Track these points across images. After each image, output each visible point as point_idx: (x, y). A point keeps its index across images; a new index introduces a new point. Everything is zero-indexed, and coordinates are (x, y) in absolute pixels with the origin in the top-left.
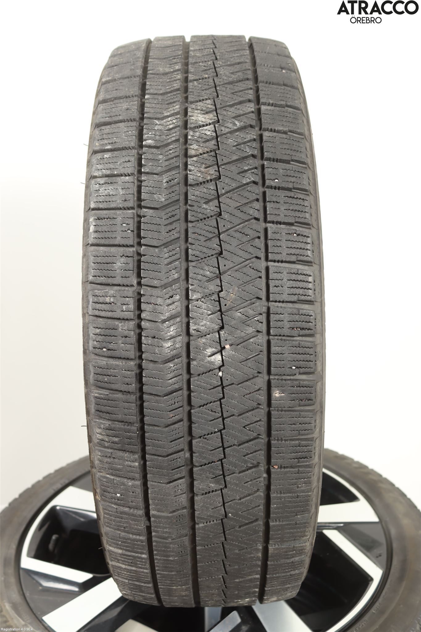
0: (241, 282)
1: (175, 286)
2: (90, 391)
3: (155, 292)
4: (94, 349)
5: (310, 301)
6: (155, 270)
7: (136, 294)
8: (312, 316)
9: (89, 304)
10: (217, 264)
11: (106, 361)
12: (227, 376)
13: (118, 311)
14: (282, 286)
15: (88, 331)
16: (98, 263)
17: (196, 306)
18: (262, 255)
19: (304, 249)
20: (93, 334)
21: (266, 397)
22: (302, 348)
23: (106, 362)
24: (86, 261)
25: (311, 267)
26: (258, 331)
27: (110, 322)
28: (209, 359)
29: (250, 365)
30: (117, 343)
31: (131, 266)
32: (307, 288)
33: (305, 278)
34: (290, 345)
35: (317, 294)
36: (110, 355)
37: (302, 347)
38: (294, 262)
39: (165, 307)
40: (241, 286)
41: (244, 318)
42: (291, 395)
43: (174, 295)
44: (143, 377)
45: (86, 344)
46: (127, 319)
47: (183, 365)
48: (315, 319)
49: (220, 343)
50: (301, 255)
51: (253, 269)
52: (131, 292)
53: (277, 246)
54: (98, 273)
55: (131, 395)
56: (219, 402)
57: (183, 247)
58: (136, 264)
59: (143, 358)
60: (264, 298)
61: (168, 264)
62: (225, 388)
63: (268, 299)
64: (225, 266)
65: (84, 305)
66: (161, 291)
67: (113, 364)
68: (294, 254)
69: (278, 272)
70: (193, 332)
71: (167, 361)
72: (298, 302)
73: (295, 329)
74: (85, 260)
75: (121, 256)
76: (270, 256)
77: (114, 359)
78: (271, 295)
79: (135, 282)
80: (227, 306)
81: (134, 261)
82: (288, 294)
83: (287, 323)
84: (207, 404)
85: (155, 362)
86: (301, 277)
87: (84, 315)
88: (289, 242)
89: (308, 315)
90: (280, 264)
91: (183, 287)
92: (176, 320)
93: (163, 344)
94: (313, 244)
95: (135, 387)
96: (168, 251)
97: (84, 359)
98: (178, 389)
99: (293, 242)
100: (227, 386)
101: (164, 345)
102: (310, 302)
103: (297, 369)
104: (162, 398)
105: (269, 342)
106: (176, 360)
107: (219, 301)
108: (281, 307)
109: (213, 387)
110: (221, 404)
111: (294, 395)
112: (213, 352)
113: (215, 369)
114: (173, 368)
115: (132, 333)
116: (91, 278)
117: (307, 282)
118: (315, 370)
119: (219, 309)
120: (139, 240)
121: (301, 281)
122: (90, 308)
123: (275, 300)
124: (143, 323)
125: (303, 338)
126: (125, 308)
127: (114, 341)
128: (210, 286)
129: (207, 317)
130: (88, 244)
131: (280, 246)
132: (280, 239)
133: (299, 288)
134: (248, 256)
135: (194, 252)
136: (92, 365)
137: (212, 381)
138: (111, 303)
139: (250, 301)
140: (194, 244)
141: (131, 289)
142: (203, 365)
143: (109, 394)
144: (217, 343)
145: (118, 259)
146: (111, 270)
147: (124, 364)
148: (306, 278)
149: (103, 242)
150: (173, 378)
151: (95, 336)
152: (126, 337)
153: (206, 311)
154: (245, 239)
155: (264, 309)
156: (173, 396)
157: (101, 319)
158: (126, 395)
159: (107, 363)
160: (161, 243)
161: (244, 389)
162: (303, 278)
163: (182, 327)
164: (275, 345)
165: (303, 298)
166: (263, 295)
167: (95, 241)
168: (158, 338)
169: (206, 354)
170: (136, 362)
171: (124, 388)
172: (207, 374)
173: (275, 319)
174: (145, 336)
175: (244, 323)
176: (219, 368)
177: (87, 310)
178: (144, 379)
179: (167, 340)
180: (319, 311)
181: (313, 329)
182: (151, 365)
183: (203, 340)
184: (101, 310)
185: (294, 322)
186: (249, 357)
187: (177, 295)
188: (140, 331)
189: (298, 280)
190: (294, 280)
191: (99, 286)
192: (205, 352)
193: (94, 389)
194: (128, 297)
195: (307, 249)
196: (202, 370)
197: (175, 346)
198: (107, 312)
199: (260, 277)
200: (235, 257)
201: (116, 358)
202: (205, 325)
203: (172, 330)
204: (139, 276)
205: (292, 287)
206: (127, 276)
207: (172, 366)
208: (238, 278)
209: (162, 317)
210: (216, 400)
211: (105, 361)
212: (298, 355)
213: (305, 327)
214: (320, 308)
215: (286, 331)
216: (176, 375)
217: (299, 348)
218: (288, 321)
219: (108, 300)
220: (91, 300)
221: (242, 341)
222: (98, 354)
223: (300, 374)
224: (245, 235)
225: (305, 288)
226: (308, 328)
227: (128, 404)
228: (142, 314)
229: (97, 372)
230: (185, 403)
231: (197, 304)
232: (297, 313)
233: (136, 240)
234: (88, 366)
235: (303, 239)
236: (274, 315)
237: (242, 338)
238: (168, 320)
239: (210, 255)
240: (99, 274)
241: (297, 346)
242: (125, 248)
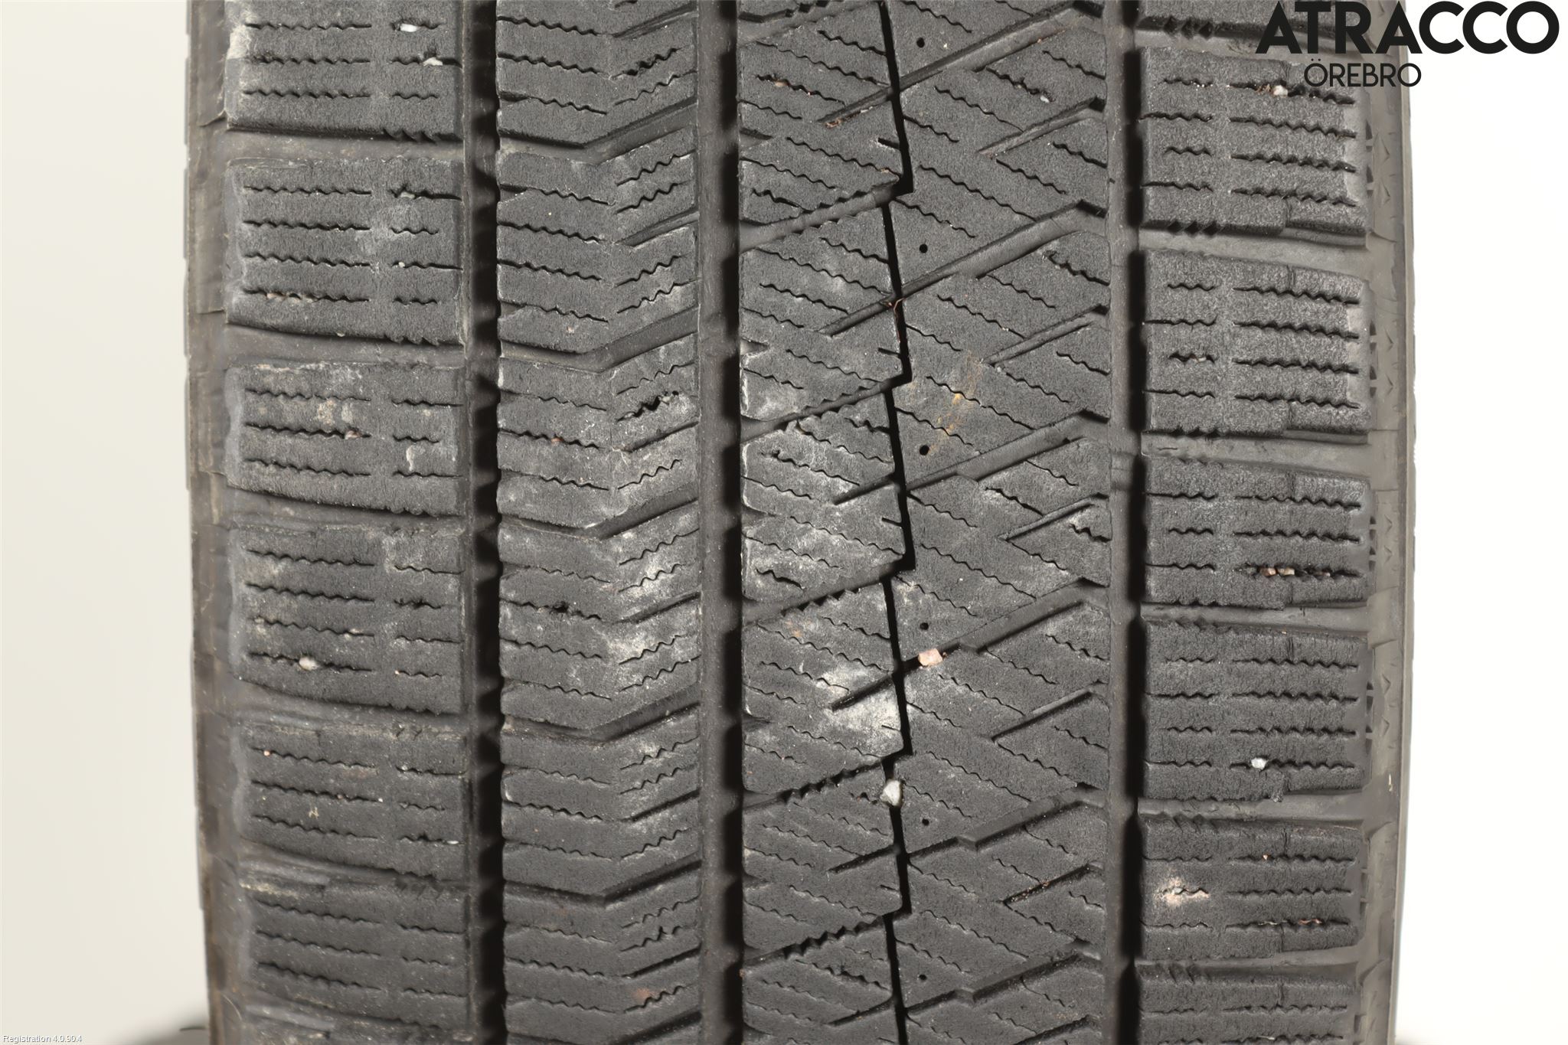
0: (1002, 334)
1: (668, 353)
2: (231, 866)
3: (569, 380)
4: (256, 663)
5: (1351, 431)
6: (570, 269)
7: (468, 383)
8: (1358, 506)
9: (225, 429)
10: (884, 242)
11: (316, 720)
12: (926, 806)
13: (381, 472)
14: (1209, 358)
15: (225, 567)
16: (274, 225)
17: (775, 455)
18: (1112, 195)
19: (1323, 164)
20: (250, 585)
21: (1117, 907)
22: (1304, 667)
23: (315, 726)
24: (209, 208)
25: (1357, 257)
26: (1084, 583)
27: (336, 525)
28: (835, 718)
29: (1039, 750)
30: (371, 635)
31: (444, 244)
32: (1336, 363)
33: (1327, 313)
34: (1245, 652)
35: (1381, 394)
36: (335, 692)
37: (1304, 661)
38: (1270, 234)
39: (619, 457)
40: (1002, 355)
41: (1014, 514)
42: (1240, 897)
43: (666, 394)
44: (505, 808)
45: (212, 631)
46: (425, 515)
47: (704, 744)
48: (1373, 521)
49: (894, 639)
50: (1309, 196)
51: (1066, 266)
52: (444, 377)
53: (1189, 150)
54: (273, 272)
55: (440, 890)
56: (880, 933)
57: (712, 149)
58: (468, 232)
59: (504, 709)
60: (1117, 412)
61: (633, 240)
62: (914, 861)
63: (1137, 419)
64: (924, 249)
65: (201, 433)
66: (600, 372)
67: (350, 737)
68: (1274, 193)
69: (1191, 282)
70: (760, 583)
71: (627, 726)
72: (1286, 433)
73: (1272, 572)
74: (201, 200)
75: (392, 192)
76: (1155, 203)
77: (357, 709)
78: (1154, 402)
79: (464, 323)
80: (931, 453)
81: (458, 218)
82: (1238, 397)
83: (1230, 543)
84: (820, 942)
85: (562, 731)
86: (1306, 311)
87: (198, 483)
88: (1252, 127)
89: (1338, 502)
90: (1199, 242)
91: (709, 355)
92: (677, 521)
93: (604, 643)
94: (1369, 135)
95: (461, 852)
96: (634, 168)
97: (200, 701)
98: (679, 865)
99: (1270, 130)
100: (924, 852)
101: (611, 645)
102: (1350, 436)
103: (1274, 773)
104: (595, 910)
105: (1137, 638)
106: (671, 723)
107: (893, 431)
108: (1203, 461)
109: (852, 857)
110: (891, 941)
111: (1254, 898)
112: (855, 683)
113: (864, 768)
114: (658, 763)
115: (451, 584)
116: (236, 299)
117: (1336, 332)
118: (1365, 774)
119: (889, 468)
120: (483, 108)
121: (1305, 328)
122: (233, 450)
123: (1174, 427)
124: (505, 537)
125: (1309, 612)
126: (416, 460)
127: (358, 625)
128: (845, 351)
129: (828, 512)
130: (222, 119)
131: (1206, 152)
132: (1204, 112)
133: (1296, 363)
134: (1037, 201)
135: (769, 179)
136: (244, 739)
137: (850, 827)
138: (342, 429)
139: (1047, 430)
140: (767, 138)
141: (445, 363)
142: (806, 746)
143: (331, 884)
144: (883, 642)
145: (377, 206)
146: (343, 262)
147: (406, 736)
148: (1332, 316)
149: (297, 112)
150: (657, 809)
151: (260, 595)
152: (419, 604)
153: (824, 480)
154: (1029, 111)
155: (1120, 468)
156: (653, 901)
157: (289, 510)
158: (414, 889)
159: (318, 733)
160: (600, 126)
161: (1012, 870)
162: (1316, 313)
163: (705, 555)
164: (1168, 653)
165: (1313, 414)
166: (1114, 401)
167: (260, 109)
168: (579, 613)
169: (825, 694)
170: (466, 730)
171: (407, 855)
172: (826, 791)
173: (1170, 522)
174: (515, 603)
175: (1017, 542)
176: (888, 765)
177: (219, 459)
178: (507, 816)
179: (626, 621)
180: (1387, 475)
181: (1361, 571)
182: (545, 747)
183: (810, 624)
184: (292, 466)
185: (1266, 539)
186: (1038, 712)
187: (682, 398)
188: (488, 572)
189: (1289, 327)
190: (1272, 325)
191: (278, 342)
192: (820, 685)
193: (250, 857)
194: (430, 405)
195: (1339, 167)
196: (801, 772)
197: (667, 653)
198: (324, 476)
199: (1101, 310)
200: (977, 203)
201: (365, 706)
202: (821, 549)
203: (651, 571)
204: (484, 290)
205: (1262, 362)
206: (426, 293)
207: (651, 749)
208: (988, 315)
209: (604, 509)
210: (870, 919)
211: (307, 718)
212: (1285, 702)
213: (1319, 563)
214: (1392, 460)
215: (1225, 582)
216: (670, 798)
217: (1286, 666)
218: (1238, 534)
219: (324, 413)
220: (237, 413)
221: (1004, 632)
222: (273, 685)
223: (1288, 791)
224: (1025, 94)
225: (1328, 367)
226: (1334, 567)
227: (422, 935)
228: (499, 492)
229: (267, 776)
230: (713, 930)
231: (782, 441)
232: (1283, 490)
233: (472, 107)
234: (221, 742)
235: (1319, 112)
236: (1169, 503)
237: (1008, 615)
238: (632, 520)
239: (846, 194)
240: (281, 282)
241: (1278, 658)
242: (411, 150)
